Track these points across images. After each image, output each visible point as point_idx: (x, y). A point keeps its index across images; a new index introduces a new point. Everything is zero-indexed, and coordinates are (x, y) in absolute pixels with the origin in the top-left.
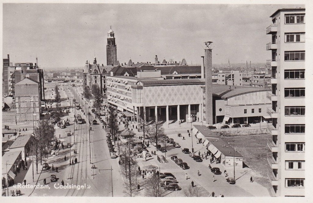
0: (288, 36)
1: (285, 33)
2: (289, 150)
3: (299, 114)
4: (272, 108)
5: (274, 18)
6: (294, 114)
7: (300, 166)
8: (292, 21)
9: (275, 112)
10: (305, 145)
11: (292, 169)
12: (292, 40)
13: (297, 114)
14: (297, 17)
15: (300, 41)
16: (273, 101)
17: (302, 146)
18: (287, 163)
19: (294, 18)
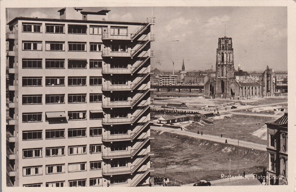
0: (25, 44)
1: (23, 41)
2: (26, 157)
3: (36, 120)
4: (9, 115)
5: (11, 26)
6: (31, 120)
7: (37, 172)
8: (30, 30)
9: (12, 119)
10: (42, 150)
11: (29, 175)
12: (29, 48)
13: (34, 120)
14: (34, 26)
15: (36, 49)
16: (10, 108)
17: (39, 151)
18: (25, 170)
19: (31, 26)
